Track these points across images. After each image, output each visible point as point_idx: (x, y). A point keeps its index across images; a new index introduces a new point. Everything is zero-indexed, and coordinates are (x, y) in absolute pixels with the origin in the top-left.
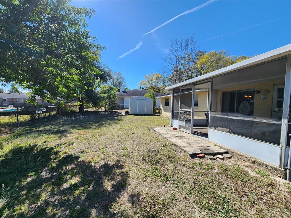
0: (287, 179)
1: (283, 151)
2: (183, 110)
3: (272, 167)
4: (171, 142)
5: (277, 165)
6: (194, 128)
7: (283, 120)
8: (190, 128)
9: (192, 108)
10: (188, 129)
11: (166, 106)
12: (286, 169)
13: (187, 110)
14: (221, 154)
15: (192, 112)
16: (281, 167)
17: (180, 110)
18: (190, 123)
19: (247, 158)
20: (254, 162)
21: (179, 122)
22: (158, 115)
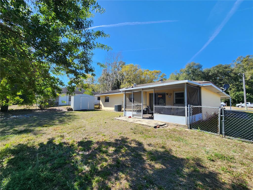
0: (189, 128)
1: (187, 118)
2: (135, 104)
3: (184, 126)
4: (138, 124)
5: (185, 124)
6: (143, 115)
7: (185, 107)
8: (141, 115)
9: (142, 103)
10: (140, 116)
11: (106, 102)
12: (188, 125)
13: (138, 104)
14: (164, 125)
15: (142, 105)
16: (186, 125)
17: (133, 104)
18: (141, 112)
19: (174, 124)
20: (177, 126)
21: (132, 113)
22: (99, 110)
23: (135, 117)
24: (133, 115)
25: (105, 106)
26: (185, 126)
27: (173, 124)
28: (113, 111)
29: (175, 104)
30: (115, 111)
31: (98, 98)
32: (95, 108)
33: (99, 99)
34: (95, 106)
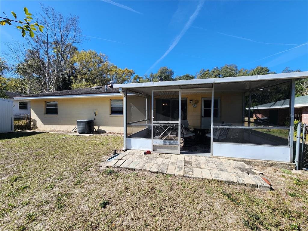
0: (297, 169)
1: (292, 149)
2: (160, 122)
3: (286, 164)
7: (291, 127)
8: (177, 147)
9: (180, 119)
11: (49, 115)
12: (295, 162)
15: (179, 124)
16: (291, 162)
18: (177, 140)
19: (265, 163)
20: (271, 165)
21: (152, 141)
22: (27, 131)
23: (159, 150)
24: (155, 148)
25: (45, 123)
26: (290, 165)
27: (262, 162)
28: (70, 132)
29: (203, 117)
30: (77, 134)
31: (19, 105)
32: (17, 127)
33: (23, 106)
34: (16, 122)
